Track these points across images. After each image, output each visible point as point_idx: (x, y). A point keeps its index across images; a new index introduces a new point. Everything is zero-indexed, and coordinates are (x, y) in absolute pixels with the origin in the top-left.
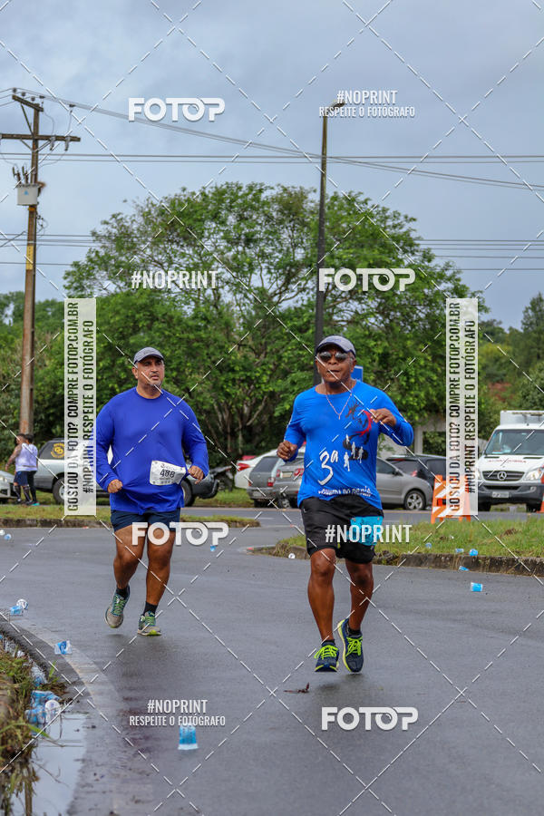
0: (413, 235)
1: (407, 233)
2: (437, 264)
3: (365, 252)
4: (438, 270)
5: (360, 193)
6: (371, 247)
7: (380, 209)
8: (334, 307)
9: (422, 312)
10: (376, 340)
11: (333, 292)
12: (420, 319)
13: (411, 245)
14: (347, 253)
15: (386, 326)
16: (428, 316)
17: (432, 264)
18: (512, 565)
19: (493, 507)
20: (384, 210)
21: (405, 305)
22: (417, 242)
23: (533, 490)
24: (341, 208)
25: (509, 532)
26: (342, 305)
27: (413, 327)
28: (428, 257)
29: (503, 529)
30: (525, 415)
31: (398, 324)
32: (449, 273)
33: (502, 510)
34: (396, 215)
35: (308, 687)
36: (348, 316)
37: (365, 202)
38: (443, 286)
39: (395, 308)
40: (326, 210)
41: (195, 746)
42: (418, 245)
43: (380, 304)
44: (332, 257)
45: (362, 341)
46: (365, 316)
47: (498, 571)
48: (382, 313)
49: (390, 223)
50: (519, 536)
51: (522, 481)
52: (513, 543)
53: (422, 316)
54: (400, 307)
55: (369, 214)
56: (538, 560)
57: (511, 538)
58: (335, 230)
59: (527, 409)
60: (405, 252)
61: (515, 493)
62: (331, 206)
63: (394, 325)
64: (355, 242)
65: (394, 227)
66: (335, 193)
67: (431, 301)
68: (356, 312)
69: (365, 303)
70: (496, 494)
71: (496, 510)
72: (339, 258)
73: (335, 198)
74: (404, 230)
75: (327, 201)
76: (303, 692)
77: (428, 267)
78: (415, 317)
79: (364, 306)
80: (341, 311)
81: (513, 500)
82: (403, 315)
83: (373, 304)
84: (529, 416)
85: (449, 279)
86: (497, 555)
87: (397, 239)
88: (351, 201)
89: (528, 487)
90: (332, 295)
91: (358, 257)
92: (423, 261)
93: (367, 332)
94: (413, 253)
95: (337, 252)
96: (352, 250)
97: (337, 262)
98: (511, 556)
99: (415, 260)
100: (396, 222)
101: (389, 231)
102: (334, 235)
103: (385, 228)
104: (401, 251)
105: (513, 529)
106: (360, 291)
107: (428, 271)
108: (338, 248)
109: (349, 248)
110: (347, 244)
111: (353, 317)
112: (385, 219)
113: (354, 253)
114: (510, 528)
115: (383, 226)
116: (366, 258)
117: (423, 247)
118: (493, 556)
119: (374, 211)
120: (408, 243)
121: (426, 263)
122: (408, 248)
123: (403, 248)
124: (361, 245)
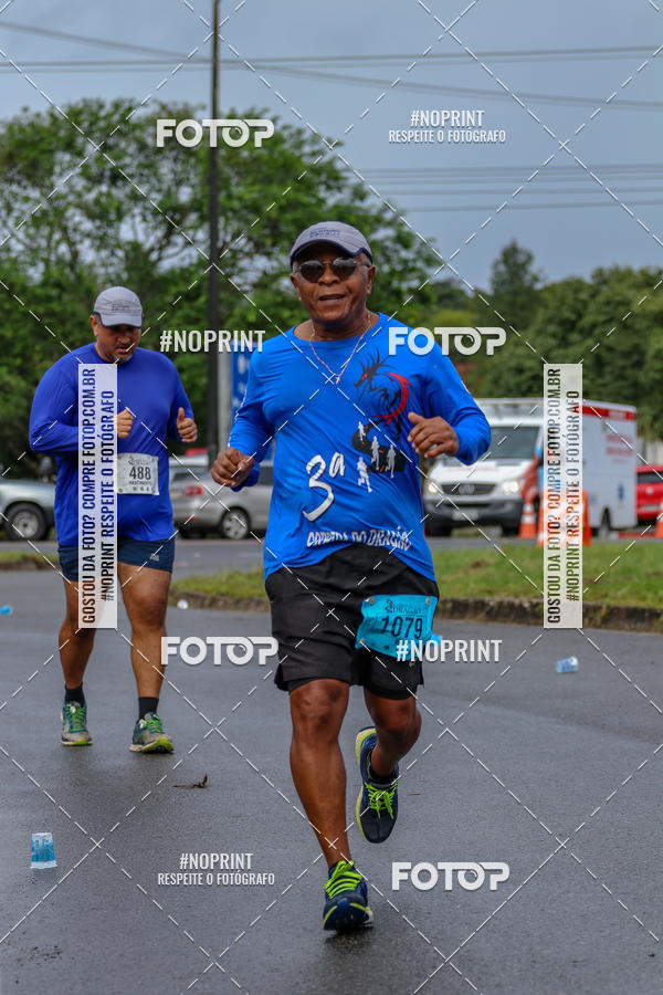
0: (339, 165)
1: (331, 163)
2: (372, 204)
3: (274, 189)
4: (374, 212)
6: (282, 182)
7: (293, 131)
8: (233, 265)
10: (292, 309)
11: (233, 246)
13: (337, 178)
14: (251, 192)
17: (366, 204)
18: (482, 609)
19: (456, 532)
20: (300, 132)
22: (345, 174)
23: (509, 508)
25: (477, 565)
26: (244, 263)
28: (360, 194)
29: (468, 561)
30: (496, 407)
32: (388, 216)
33: (467, 536)
34: (316, 138)
35: (206, 779)
36: (253, 277)
38: (383, 234)
41: (52, 864)
42: (346, 179)
44: (230, 197)
46: (276, 277)
47: (463, 617)
49: (307, 149)
50: (491, 570)
51: (495, 496)
52: (485, 579)
56: (517, 602)
57: (481, 572)
59: (500, 396)
60: (329, 188)
61: (486, 512)
64: (260, 176)
65: (314, 154)
66: (233, 110)
68: (265, 273)
69: (277, 259)
70: (460, 514)
71: (460, 536)
72: (240, 199)
73: (232, 117)
74: (326, 158)
76: (200, 786)
77: (359, 209)
79: (275, 264)
80: (242, 270)
81: (483, 522)
84: (501, 407)
85: (391, 224)
86: (461, 597)
87: (316, 170)
89: (502, 504)
90: (231, 250)
91: (265, 197)
92: (353, 200)
93: (279, 299)
94: (339, 189)
95: (237, 190)
96: (256, 188)
97: (236, 204)
98: (479, 597)
99: (341, 200)
100: (316, 148)
101: (306, 161)
102: (232, 166)
103: (300, 157)
104: (322, 188)
105: (483, 561)
106: (269, 242)
107: (361, 214)
108: (238, 185)
109: (253, 184)
110: (250, 180)
111: (261, 279)
112: (299, 145)
113: (260, 192)
114: (479, 559)
115: (297, 153)
116: (275, 199)
117: (353, 181)
118: (456, 597)
119: (286, 134)
120: (333, 178)
121: (358, 203)
122: (332, 183)
123: (325, 183)
124: (268, 180)
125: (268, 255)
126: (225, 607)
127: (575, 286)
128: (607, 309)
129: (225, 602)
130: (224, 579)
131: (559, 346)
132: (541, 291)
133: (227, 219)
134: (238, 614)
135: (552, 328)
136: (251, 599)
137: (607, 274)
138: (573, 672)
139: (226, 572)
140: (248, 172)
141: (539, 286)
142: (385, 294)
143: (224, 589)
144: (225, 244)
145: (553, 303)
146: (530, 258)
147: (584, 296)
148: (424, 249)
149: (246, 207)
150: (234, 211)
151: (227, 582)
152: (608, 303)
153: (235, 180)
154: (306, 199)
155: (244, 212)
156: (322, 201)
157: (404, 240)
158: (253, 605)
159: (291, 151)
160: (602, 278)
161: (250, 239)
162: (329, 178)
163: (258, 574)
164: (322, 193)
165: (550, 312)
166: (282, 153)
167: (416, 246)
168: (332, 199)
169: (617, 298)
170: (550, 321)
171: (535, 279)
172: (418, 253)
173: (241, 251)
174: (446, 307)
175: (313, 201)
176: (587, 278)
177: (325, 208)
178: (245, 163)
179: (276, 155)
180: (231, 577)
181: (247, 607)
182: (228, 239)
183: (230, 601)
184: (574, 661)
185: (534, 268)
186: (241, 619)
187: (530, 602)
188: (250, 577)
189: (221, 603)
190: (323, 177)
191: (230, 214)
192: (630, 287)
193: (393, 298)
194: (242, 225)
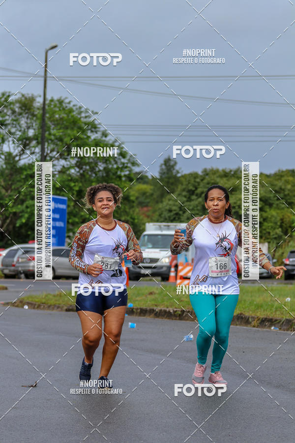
0: (96, 122)
1: (93, 121)
2: (110, 139)
3: (69, 131)
4: (111, 142)
5: (66, 98)
6: (72, 129)
7: (78, 107)
9: (101, 166)
10: (75, 182)
11: (51, 155)
12: (100, 171)
13: (95, 128)
14: (59, 132)
15: (81, 175)
16: (105, 168)
17: (107, 139)
18: (153, 313)
19: (141, 279)
20: (80, 108)
21: (91, 163)
22: (99, 126)
23: (164, 269)
24: (55, 106)
25: (151, 293)
27: (96, 175)
28: (105, 134)
29: (147, 292)
30: (160, 226)
31: (88, 173)
32: (117, 143)
33: (147, 280)
34: (86, 111)
35: (36, 384)
37: (69, 103)
39: (86, 164)
40: (47, 107)
42: (99, 128)
43: (77, 162)
44: (50, 134)
45: (67, 183)
46: (69, 169)
47: (144, 316)
48: (78, 167)
49: (83, 115)
50: (157, 296)
51: (158, 264)
52: (154, 300)
53: (101, 168)
54: (89, 164)
55: (71, 111)
56: (168, 310)
57: (152, 297)
58: (52, 119)
59: (161, 222)
60: (92, 131)
61: (155, 270)
62: (49, 105)
63: (85, 173)
64: (63, 126)
65: (86, 117)
66: (52, 98)
67: (106, 160)
68: (64, 167)
69: (69, 161)
70: (143, 271)
71: (143, 280)
72: (54, 135)
73: (52, 100)
75: (47, 102)
76: (33, 387)
77: (105, 141)
78: (97, 169)
79: (68, 163)
81: (153, 275)
82: (90, 168)
83: (74, 162)
84: (162, 226)
86: (144, 307)
87: (87, 124)
88: (61, 102)
89: (162, 267)
90: (50, 157)
91: (65, 135)
92: (102, 137)
93: (70, 178)
94: (96, 132)
95: (52, 132)
96: (61, 131)
97: (52, 137)
98: (152, 307)
99: (97, 137)
100: (87, 114)
101: (82, 120)
102: (51, 122)
103: (80, 118)
104: (89, 131)
105: (153, 292)
106: (66, 154)
107: (105, 143)
108: (53, 129)
109: (59, 129)
110: (59, 127)
111: (62, 169)
112: (80, 113)
113: (62, 132)
114: (152, 291)
115: (79, 117)
116: (69, 135)
117: (102, 129)
118: (142, 307)
119: (74, 108)
120: (94, 127)
121: (104, 138)
122: (93, 129)
123: (90, 129)
124: (67, 128)
125: (65, 159)
126: (44, 308)
127: (194, 176)
128: (208, 186)
129: (44, 306)
130: (44, 297)
131: (187, 201)
132: (180, 177)
133: (48, 143)
134: (49, 312)
135: (184, 193)
136: (55, 305)
137: (208, 170)
138: (191, 341)
139: (44, 294)
140: (58, 124)
141: (179, 175)
142: (114, 177)
143: (44, 301)
144: (47, 154)
145: (185, 183)
146: (176, 163)
147: (198, 180)
148: (131, 159)
149: (57, 139)
150: (51, 140)
151: (45, 298)
152: (208, 183)
153: (52, 127)
154: (82, 136)
155: (56, 141)
156: (89, 137)
157: (123, 154)
158: (56, 308)
159: (77, 115)
160: (206, 173)
161: (58, 152)
162: (92, 127)
163: (58, 295)
164: (89, 134)
165: (184, 187)
166: (72, 116)
167: (128, 157)
168: (93, 136)
169: (212, 181)
170: (184, 190)
171: (178, 172)
172: (129, 160)
173: (54, 157)
174: (140, 183)
175: (85, 137)
176: (200, 173)
177: (90, 140)
178: (57, 120)
179: (70, 117)
180: (46, 296)
181: (53, 309)
182: (49, 152)
183: (46, 306)
184: (192, 336)
185: (177, 168)
186: (51, 314)
187: (173, 310)
188: (54, 296)
189: (42, 307)
190: (90, 127)
191: (50, 142)
192: (217, 177)
193: (118, 179)
194: (55, 146)
